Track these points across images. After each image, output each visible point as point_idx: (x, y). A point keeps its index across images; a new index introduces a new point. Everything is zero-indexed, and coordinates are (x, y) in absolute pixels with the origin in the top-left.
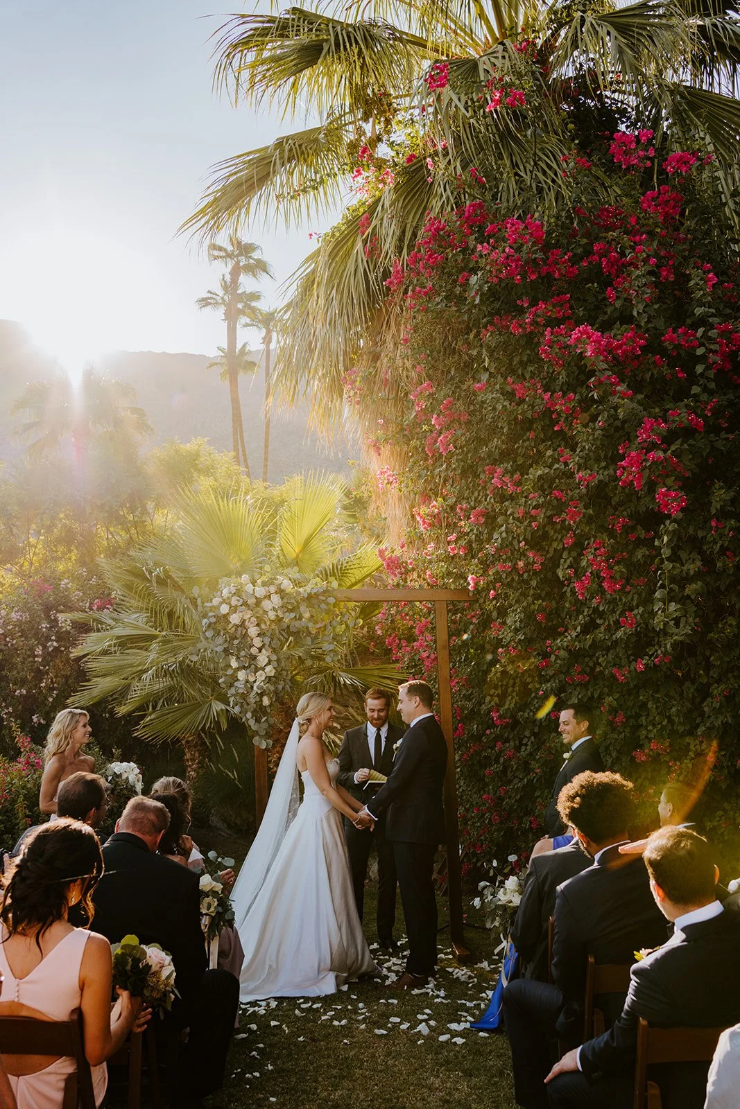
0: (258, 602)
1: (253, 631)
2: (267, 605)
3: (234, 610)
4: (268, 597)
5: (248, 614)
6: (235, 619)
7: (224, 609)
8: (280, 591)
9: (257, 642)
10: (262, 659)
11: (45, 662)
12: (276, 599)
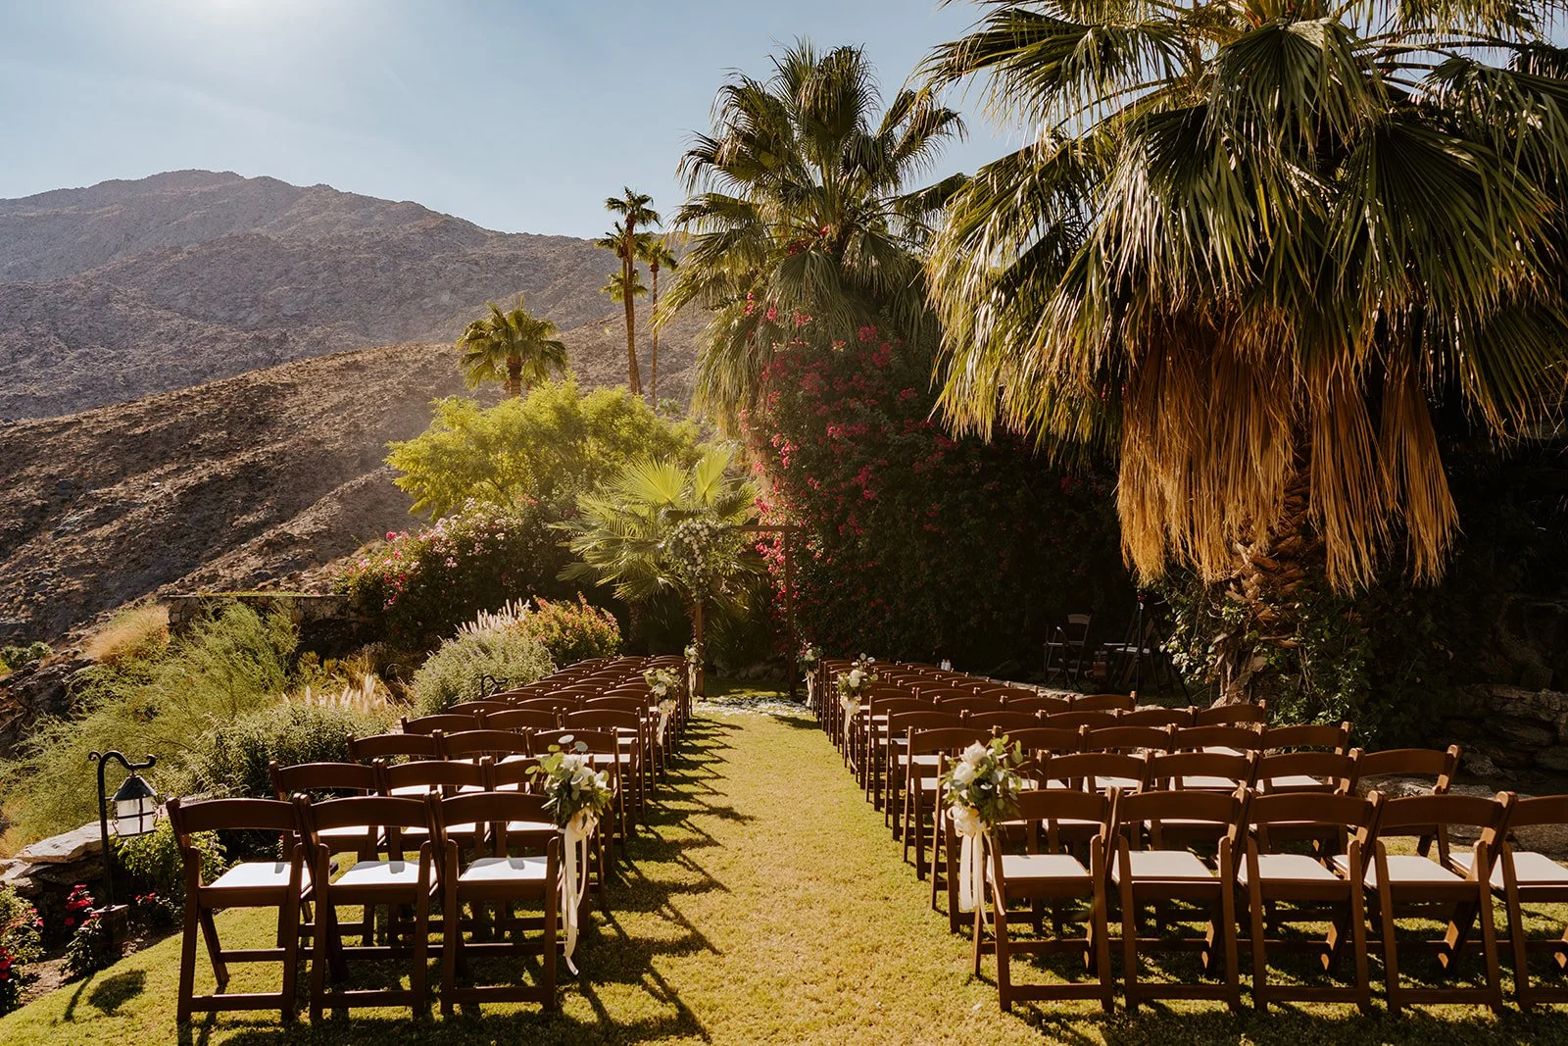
0: (698, 532)
1: (695, 547)
2: (702, 534)
3: (685, 536)
4: (702, 530)
5: (692, 538)
6: (686, 540)
7: (681, 536)
8: (708, 527)
9: (697, 552)
10: (700, 560)
11: (534, 552)
12: (706, 531)
